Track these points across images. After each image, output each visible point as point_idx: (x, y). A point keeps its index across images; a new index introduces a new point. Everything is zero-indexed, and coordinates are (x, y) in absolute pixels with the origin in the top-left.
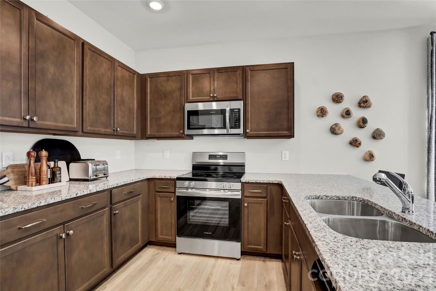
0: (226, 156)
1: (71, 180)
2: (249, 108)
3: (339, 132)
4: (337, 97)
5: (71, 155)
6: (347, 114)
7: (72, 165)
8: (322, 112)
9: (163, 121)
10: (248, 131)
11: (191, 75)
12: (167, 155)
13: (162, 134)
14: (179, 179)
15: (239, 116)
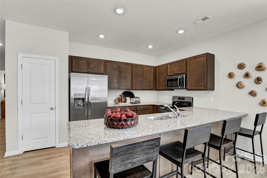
0: (184, 98)
1: (131, 103)
2: (188, 77)
3: (241, 87)
4: (240, 66)
5: (132, 96)
6: (247, 75)
7: (131, 98)
8: (231, 76)
9: (161, 84)
10: (187, 87)
11: (169, 65)
12: (166, 96)
13: (161, 89)
14: (160, 106)
15: (183, 81)
